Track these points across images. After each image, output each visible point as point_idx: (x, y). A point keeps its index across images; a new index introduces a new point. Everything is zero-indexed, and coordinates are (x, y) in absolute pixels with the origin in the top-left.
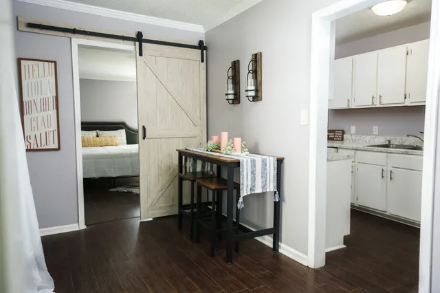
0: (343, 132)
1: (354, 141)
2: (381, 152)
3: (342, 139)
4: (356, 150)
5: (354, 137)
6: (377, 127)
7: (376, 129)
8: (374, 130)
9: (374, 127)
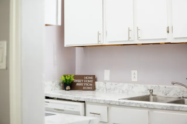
0: (95, 79)
1: (108, 90)
2: (141, 107)
3: (94, 89)
4: (109, 104)
5: (108, 85)
6: (136, 72)
7: (134, 75)
8: (133, 76)
9: (133, 72)
